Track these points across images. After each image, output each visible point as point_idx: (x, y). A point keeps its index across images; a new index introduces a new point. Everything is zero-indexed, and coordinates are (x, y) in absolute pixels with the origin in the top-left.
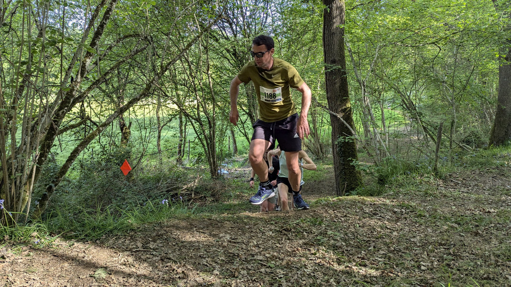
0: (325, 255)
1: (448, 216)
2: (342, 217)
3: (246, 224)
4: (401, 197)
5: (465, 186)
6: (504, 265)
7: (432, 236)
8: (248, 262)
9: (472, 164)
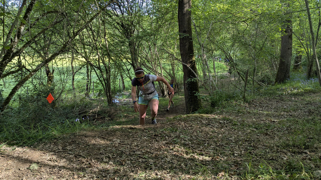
0: (179, 149)
1: (251, 124)
2: (189, 127)
3: (130, 133)
4: (224, 114)
5: (261, 107)
6: (281, 152)
7: (241, 136)
8: (131, 156)
9: (265, 94)
